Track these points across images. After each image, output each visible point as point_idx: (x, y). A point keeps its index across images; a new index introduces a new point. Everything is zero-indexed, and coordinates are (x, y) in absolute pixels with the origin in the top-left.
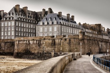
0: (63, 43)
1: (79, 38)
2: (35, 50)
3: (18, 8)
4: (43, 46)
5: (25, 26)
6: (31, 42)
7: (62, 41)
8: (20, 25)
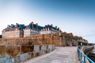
0: (49, 38)
1: (59, 35)
2: (34, 43)
3: (32, 23)
4: (38, 40)
5: (36, 32)
6: (32, 38)
7: (48, 37)
8: (33, 32)
